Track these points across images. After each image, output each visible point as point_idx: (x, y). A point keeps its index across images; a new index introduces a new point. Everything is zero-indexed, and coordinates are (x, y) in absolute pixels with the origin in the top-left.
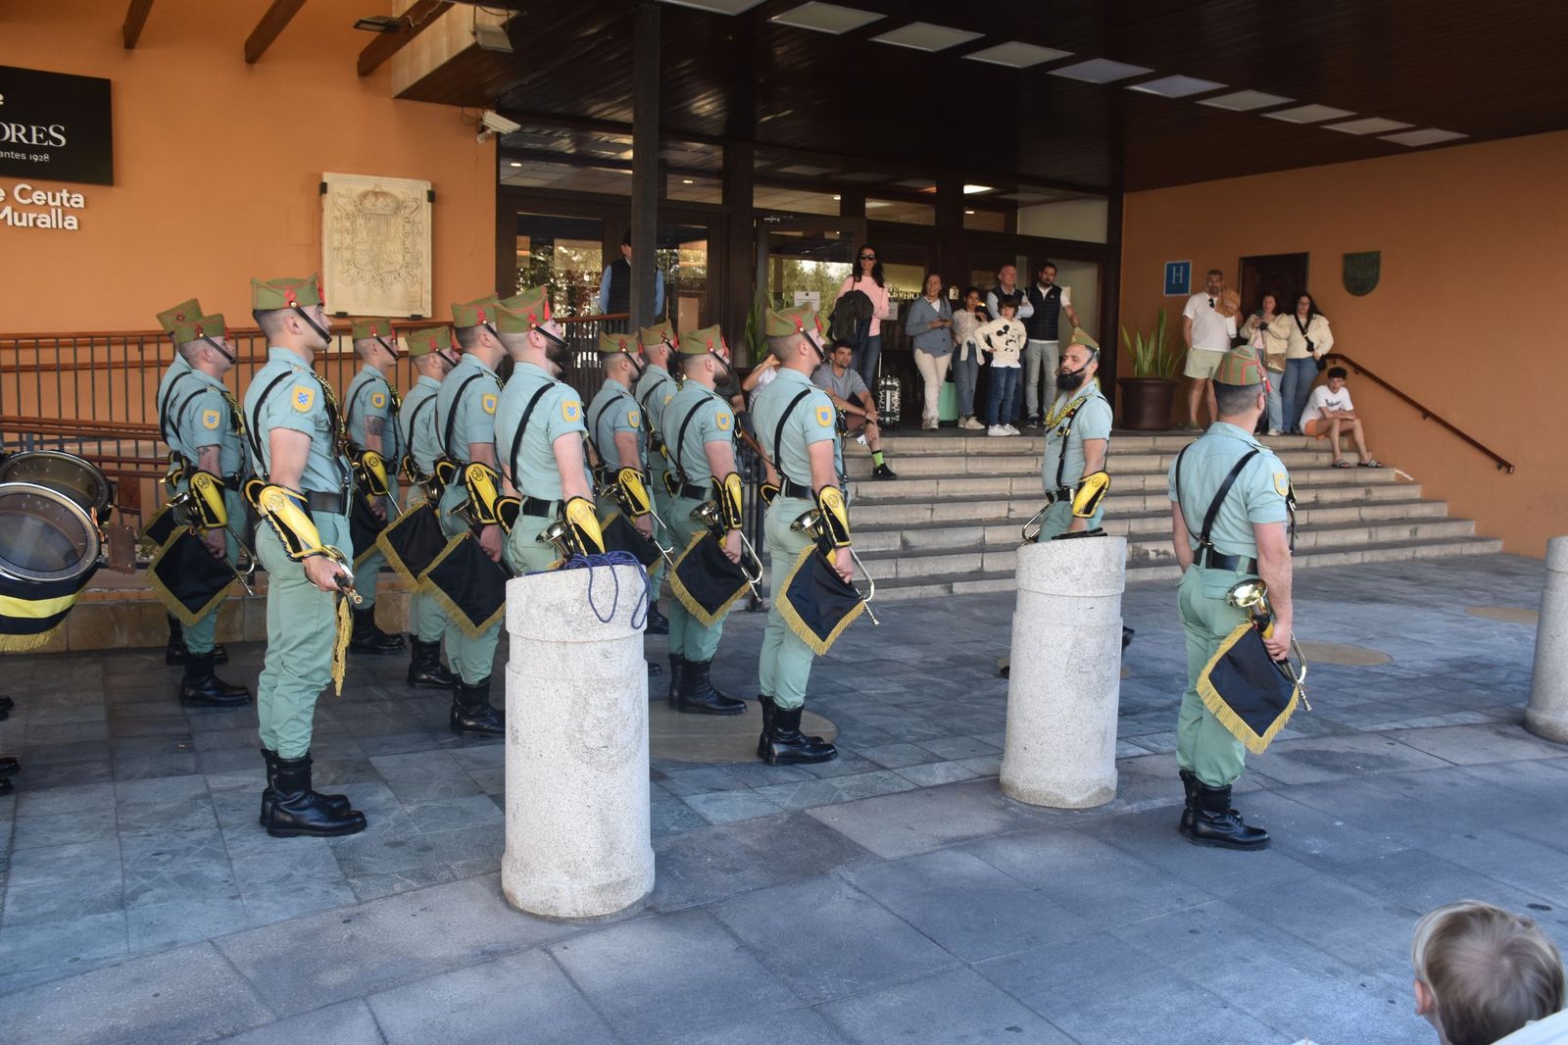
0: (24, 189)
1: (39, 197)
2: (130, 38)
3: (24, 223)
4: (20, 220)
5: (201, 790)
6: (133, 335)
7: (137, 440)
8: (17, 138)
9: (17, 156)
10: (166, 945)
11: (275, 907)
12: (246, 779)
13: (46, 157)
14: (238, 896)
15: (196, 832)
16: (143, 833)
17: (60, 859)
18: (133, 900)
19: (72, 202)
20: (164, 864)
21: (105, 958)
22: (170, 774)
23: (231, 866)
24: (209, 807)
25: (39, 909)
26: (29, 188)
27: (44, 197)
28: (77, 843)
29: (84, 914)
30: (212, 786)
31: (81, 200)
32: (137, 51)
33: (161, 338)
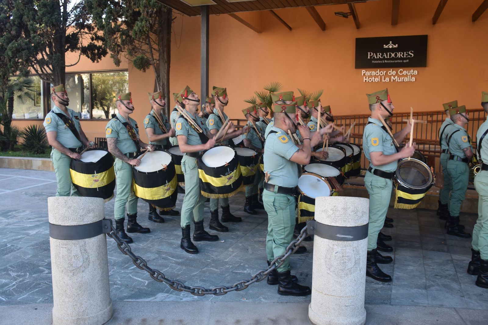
0: (401, 71)
1: (405, 73)
2: (435, 21)
3: (400, 81)
4: (399, 80)
5: (450, 258)
6: (430, 112)
7: (430, 145)
8: (401, 56)
9: (400, 61)
10: (440, 305)
11: (477, 304)
12: (465, 258)
13: (408, 61)
14: (463, 297)
15: (449, 271)
16: (431, 268)
17: (407, 269)
18: (429, 288)
19: (414, 73)
20: (438, 279)
21: (421, 303)
22: (439, 251)
23: (461, 286)
24: (452, 264)
25: (402, 283)
26: (402, 70)
27: (406, 72)
28: (412, 266)
29: (415, 288)
30: (453, 258)
31: (417, 72)
32: (436, 25)
33: (439, 113)
